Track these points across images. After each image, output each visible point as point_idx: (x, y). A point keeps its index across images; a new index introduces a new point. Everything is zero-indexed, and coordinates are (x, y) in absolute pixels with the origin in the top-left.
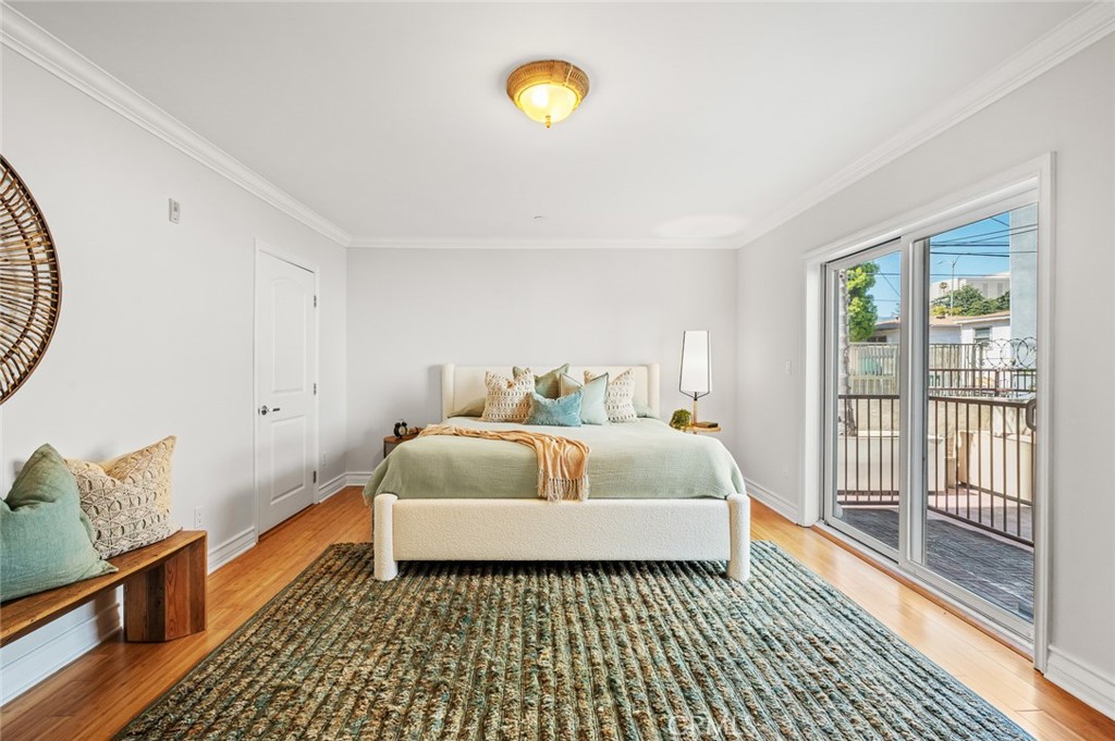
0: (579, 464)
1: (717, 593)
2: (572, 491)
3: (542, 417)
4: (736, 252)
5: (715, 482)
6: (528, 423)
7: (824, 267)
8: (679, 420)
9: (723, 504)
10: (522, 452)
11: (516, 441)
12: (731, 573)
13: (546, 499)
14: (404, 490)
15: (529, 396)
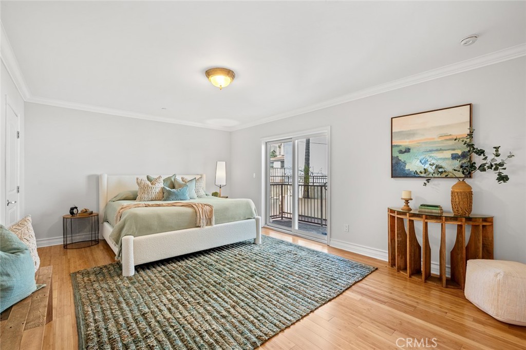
0: (211, 212)
1: (256, 249)
2: (209, 222)
3: (174, 197)
4: (230, 133)
5: (252, 213)
6: (165, 200)
7: (266, 143)
8: (215, 194)
9: (254, 220)
10: (190, 210)
11: (182, 206)
12: (256, 242)
13: (200, 227)
14: (136, 233)
15: (163, 189)
